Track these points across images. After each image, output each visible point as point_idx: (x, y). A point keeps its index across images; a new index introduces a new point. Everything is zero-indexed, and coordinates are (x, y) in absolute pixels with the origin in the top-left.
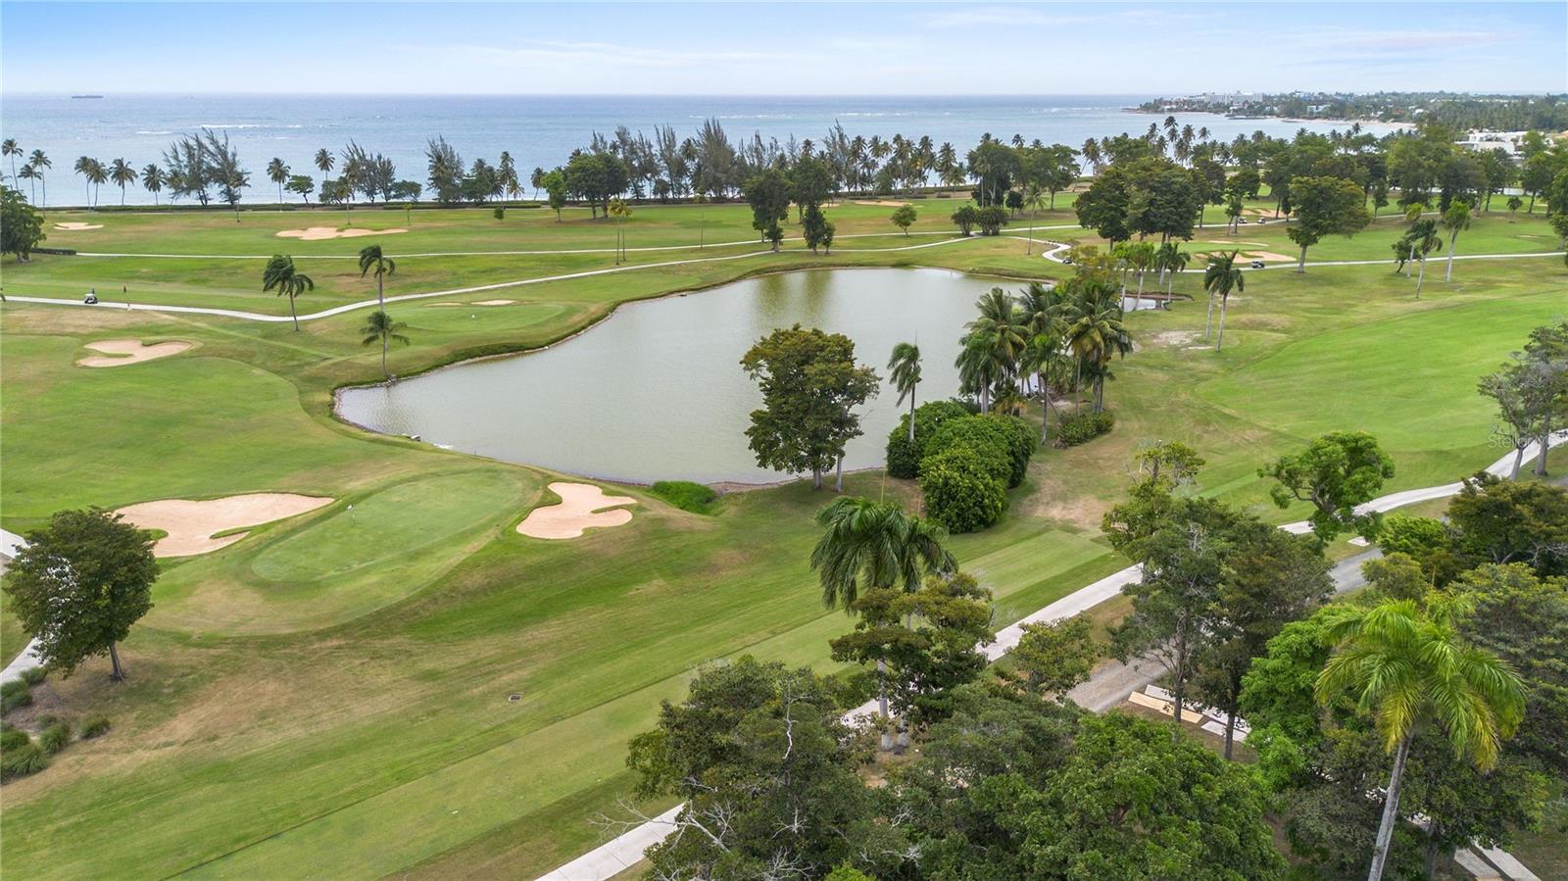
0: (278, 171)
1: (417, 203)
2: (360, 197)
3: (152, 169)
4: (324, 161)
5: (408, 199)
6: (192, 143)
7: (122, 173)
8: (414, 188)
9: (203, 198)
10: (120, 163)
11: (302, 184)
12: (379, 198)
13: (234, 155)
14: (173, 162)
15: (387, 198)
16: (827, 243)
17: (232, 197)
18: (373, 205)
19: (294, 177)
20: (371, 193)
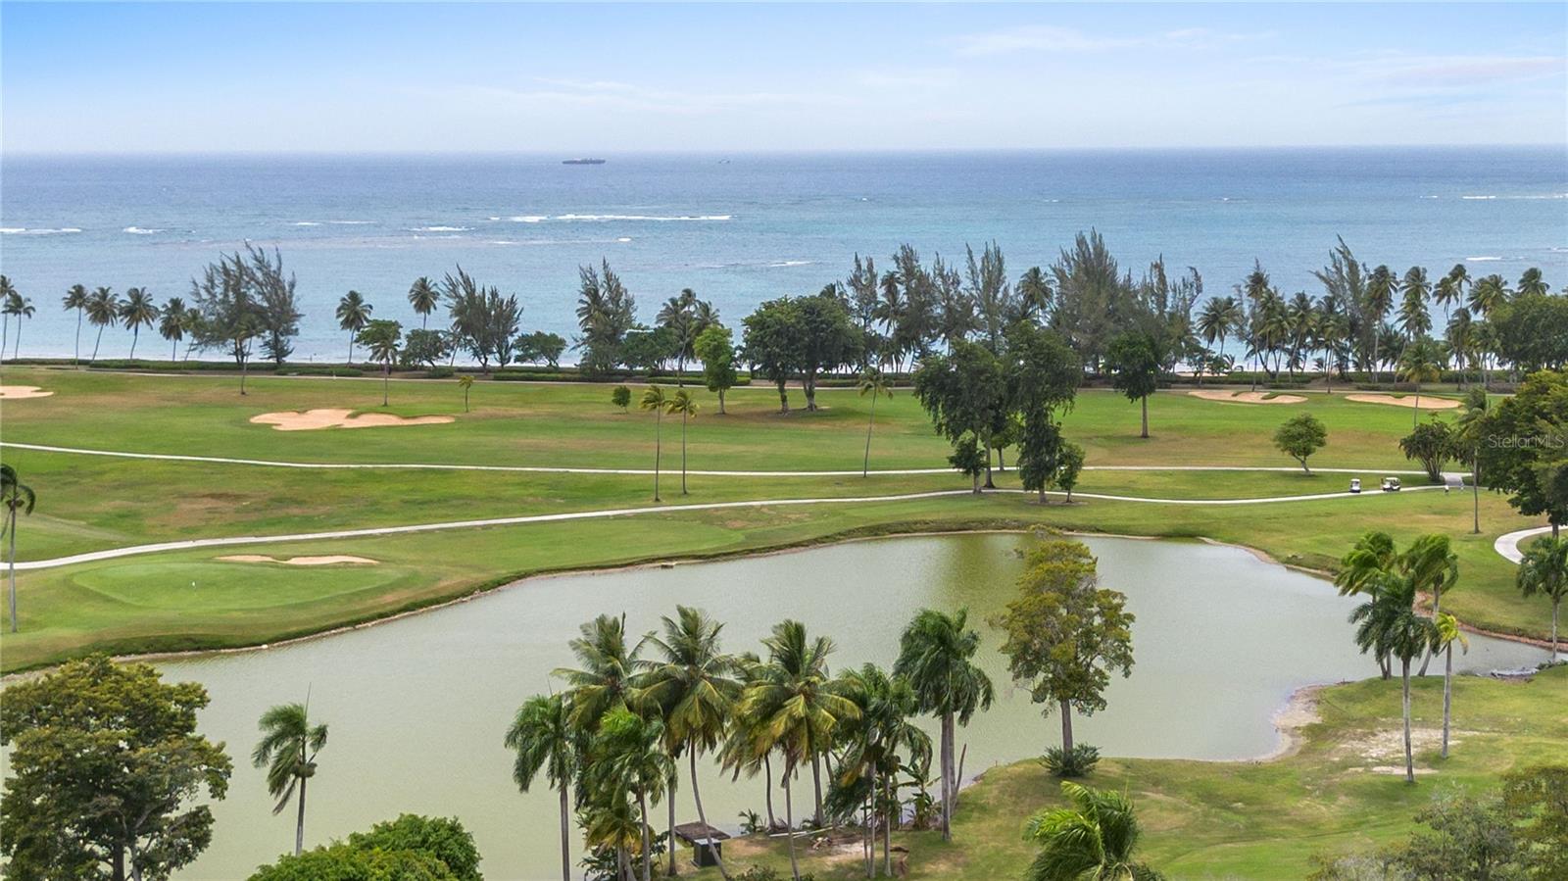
0: (352, 312)
1: (557, 370)
2: (463, 358)
3: (176, 304)
4: (423, 298)
5: (543, 363)
6: (231, 266)
7: (137, 310)
8: (549, 345)
9: (239, 352)
10: (136, 295)
11: (382, 335)
12: (493, 362)
13: (292, 285)
14: (205, 295)
15: (503, 360)
16: (1067, 483)
17: (279, 350)
18: (485, 371)
19: (376, 323)
20: (482, 351)
